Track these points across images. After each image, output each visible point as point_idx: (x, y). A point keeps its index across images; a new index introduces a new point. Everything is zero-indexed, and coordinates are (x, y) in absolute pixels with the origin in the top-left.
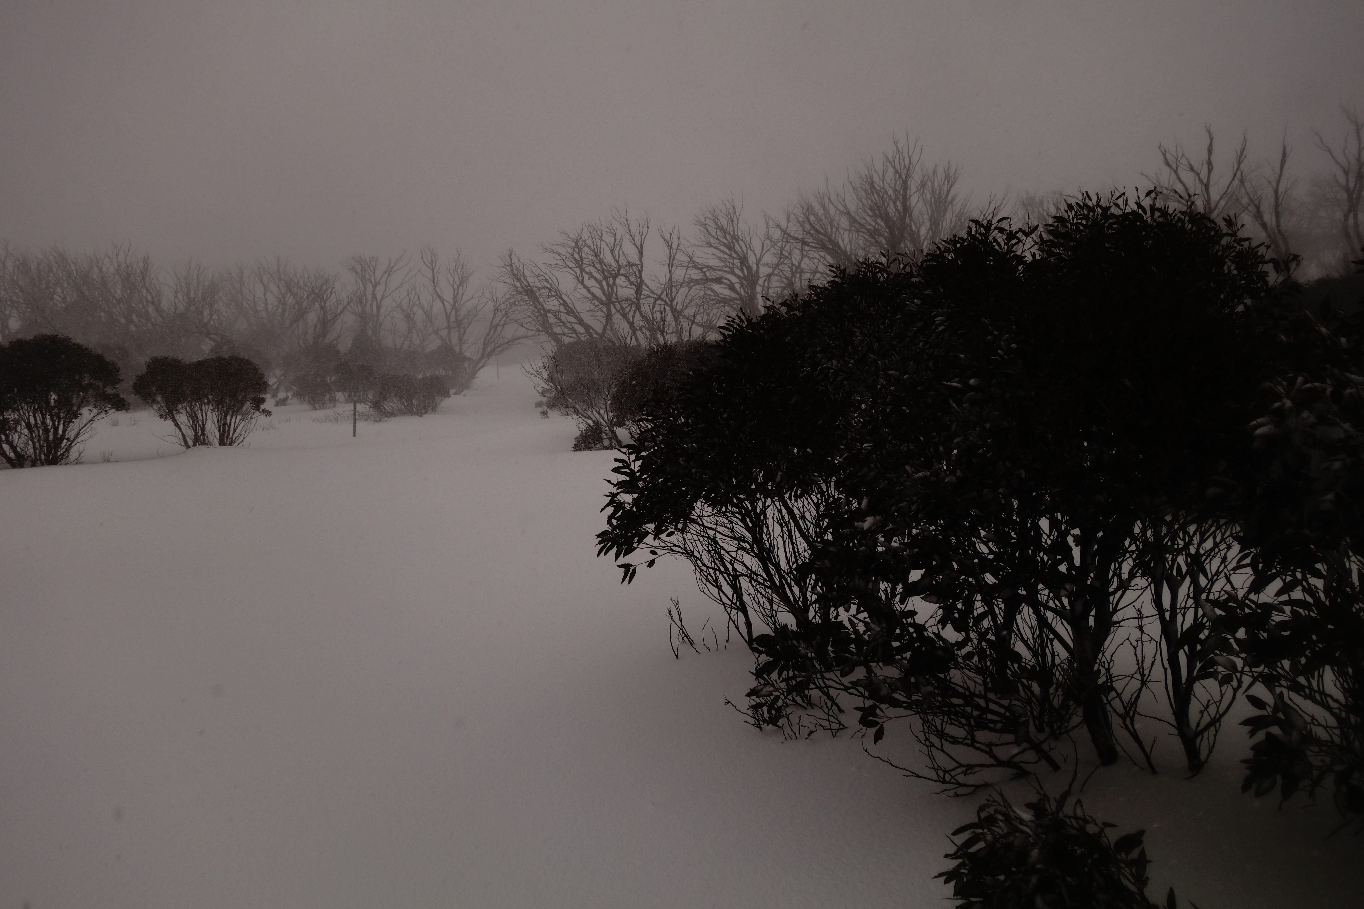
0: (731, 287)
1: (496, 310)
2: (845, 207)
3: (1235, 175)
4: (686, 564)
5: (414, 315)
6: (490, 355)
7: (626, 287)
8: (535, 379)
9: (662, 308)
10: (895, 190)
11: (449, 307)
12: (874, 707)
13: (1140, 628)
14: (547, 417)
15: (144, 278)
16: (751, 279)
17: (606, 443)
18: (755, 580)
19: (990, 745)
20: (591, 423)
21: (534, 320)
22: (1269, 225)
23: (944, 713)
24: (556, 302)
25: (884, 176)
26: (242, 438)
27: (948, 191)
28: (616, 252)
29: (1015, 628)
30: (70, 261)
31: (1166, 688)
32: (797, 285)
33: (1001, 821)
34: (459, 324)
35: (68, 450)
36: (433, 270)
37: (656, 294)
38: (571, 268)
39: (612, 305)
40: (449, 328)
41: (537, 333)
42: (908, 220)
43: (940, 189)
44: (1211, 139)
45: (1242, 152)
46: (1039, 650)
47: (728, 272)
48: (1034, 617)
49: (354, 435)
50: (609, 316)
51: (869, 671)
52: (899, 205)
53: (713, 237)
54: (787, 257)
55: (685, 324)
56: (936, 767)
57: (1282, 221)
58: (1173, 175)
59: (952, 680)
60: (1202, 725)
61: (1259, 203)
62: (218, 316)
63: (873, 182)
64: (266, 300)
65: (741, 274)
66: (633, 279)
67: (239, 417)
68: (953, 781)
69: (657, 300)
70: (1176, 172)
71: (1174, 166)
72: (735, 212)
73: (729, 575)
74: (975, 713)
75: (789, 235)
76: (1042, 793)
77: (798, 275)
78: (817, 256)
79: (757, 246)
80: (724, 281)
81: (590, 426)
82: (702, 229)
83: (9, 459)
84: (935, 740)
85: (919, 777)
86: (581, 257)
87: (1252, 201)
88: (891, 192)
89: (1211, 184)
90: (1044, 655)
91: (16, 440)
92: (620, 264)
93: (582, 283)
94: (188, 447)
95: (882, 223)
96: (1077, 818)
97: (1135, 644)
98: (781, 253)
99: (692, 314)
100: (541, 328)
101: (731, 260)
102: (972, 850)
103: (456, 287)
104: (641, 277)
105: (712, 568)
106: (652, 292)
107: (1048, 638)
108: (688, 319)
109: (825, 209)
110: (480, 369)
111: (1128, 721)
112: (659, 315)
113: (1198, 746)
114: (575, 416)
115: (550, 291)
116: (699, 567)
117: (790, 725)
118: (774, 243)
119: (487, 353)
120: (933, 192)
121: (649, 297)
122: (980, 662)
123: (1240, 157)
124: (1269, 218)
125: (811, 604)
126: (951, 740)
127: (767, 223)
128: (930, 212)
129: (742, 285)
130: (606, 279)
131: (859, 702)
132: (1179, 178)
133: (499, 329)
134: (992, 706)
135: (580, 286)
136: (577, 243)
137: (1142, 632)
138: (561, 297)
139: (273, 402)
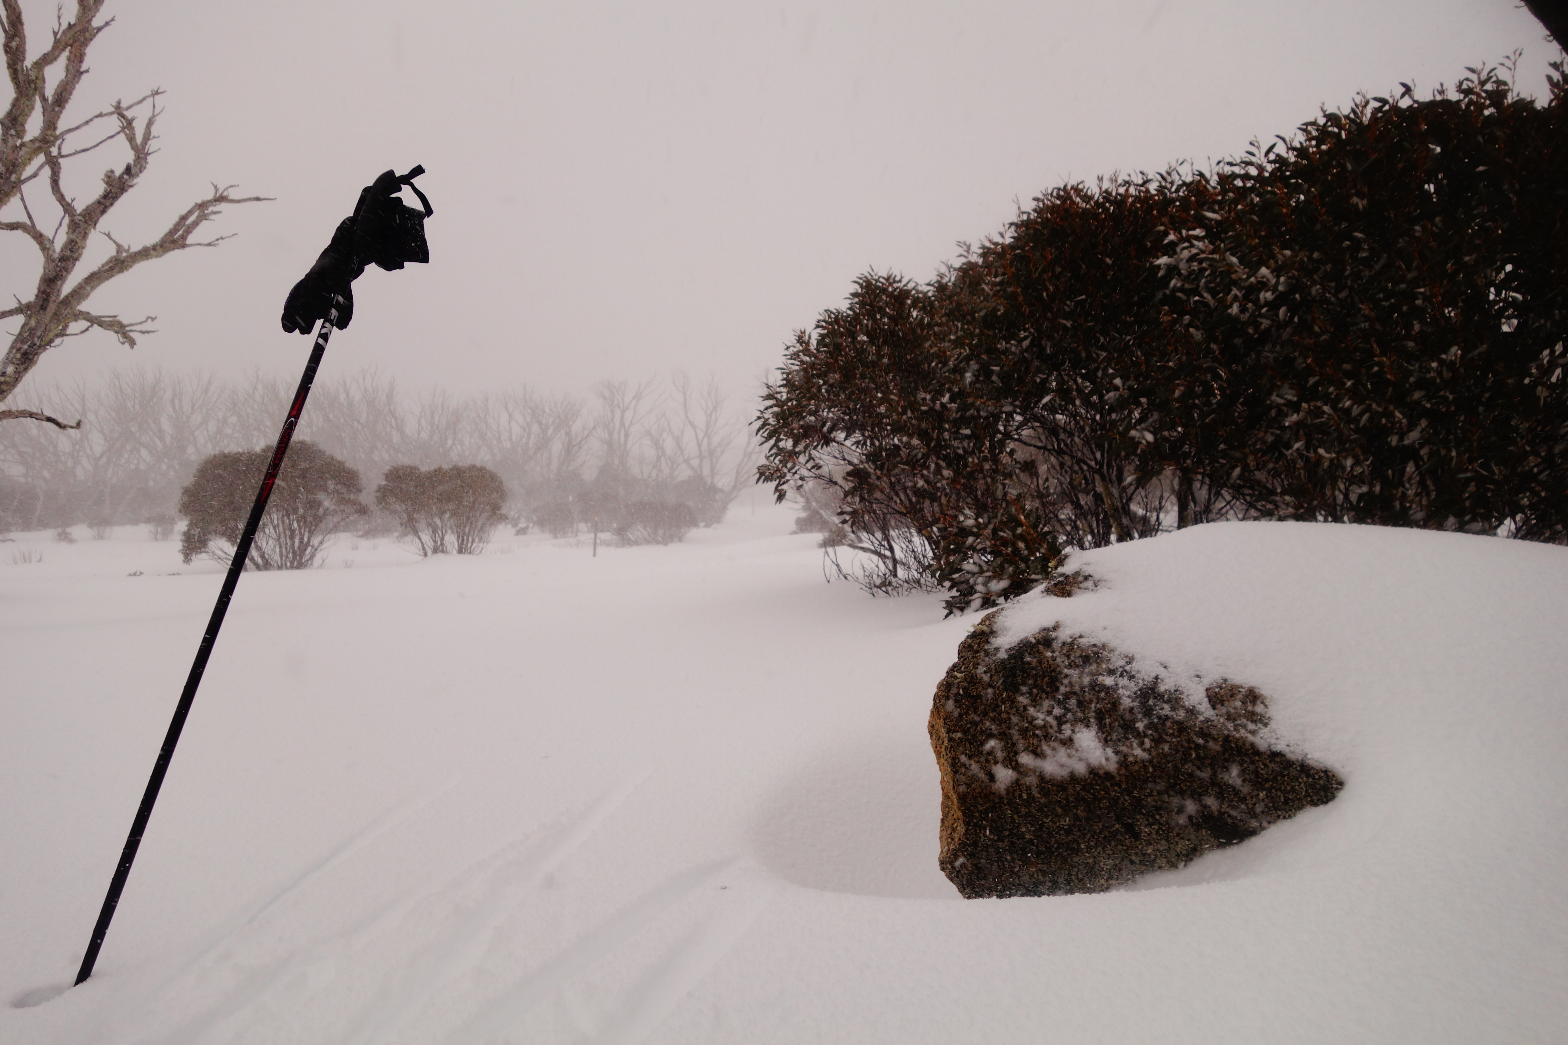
5: (663, 441)
6: (741, 487)
15: (389, 405)
26: (480, 548)
34: (711, 453)
35: (312, 556)
36: (685, 394)
40: (701, 457)
49: (594, 556)
67: (478, 530)
94: (427, 555)
119: (739, 482)
139: (514, 531)
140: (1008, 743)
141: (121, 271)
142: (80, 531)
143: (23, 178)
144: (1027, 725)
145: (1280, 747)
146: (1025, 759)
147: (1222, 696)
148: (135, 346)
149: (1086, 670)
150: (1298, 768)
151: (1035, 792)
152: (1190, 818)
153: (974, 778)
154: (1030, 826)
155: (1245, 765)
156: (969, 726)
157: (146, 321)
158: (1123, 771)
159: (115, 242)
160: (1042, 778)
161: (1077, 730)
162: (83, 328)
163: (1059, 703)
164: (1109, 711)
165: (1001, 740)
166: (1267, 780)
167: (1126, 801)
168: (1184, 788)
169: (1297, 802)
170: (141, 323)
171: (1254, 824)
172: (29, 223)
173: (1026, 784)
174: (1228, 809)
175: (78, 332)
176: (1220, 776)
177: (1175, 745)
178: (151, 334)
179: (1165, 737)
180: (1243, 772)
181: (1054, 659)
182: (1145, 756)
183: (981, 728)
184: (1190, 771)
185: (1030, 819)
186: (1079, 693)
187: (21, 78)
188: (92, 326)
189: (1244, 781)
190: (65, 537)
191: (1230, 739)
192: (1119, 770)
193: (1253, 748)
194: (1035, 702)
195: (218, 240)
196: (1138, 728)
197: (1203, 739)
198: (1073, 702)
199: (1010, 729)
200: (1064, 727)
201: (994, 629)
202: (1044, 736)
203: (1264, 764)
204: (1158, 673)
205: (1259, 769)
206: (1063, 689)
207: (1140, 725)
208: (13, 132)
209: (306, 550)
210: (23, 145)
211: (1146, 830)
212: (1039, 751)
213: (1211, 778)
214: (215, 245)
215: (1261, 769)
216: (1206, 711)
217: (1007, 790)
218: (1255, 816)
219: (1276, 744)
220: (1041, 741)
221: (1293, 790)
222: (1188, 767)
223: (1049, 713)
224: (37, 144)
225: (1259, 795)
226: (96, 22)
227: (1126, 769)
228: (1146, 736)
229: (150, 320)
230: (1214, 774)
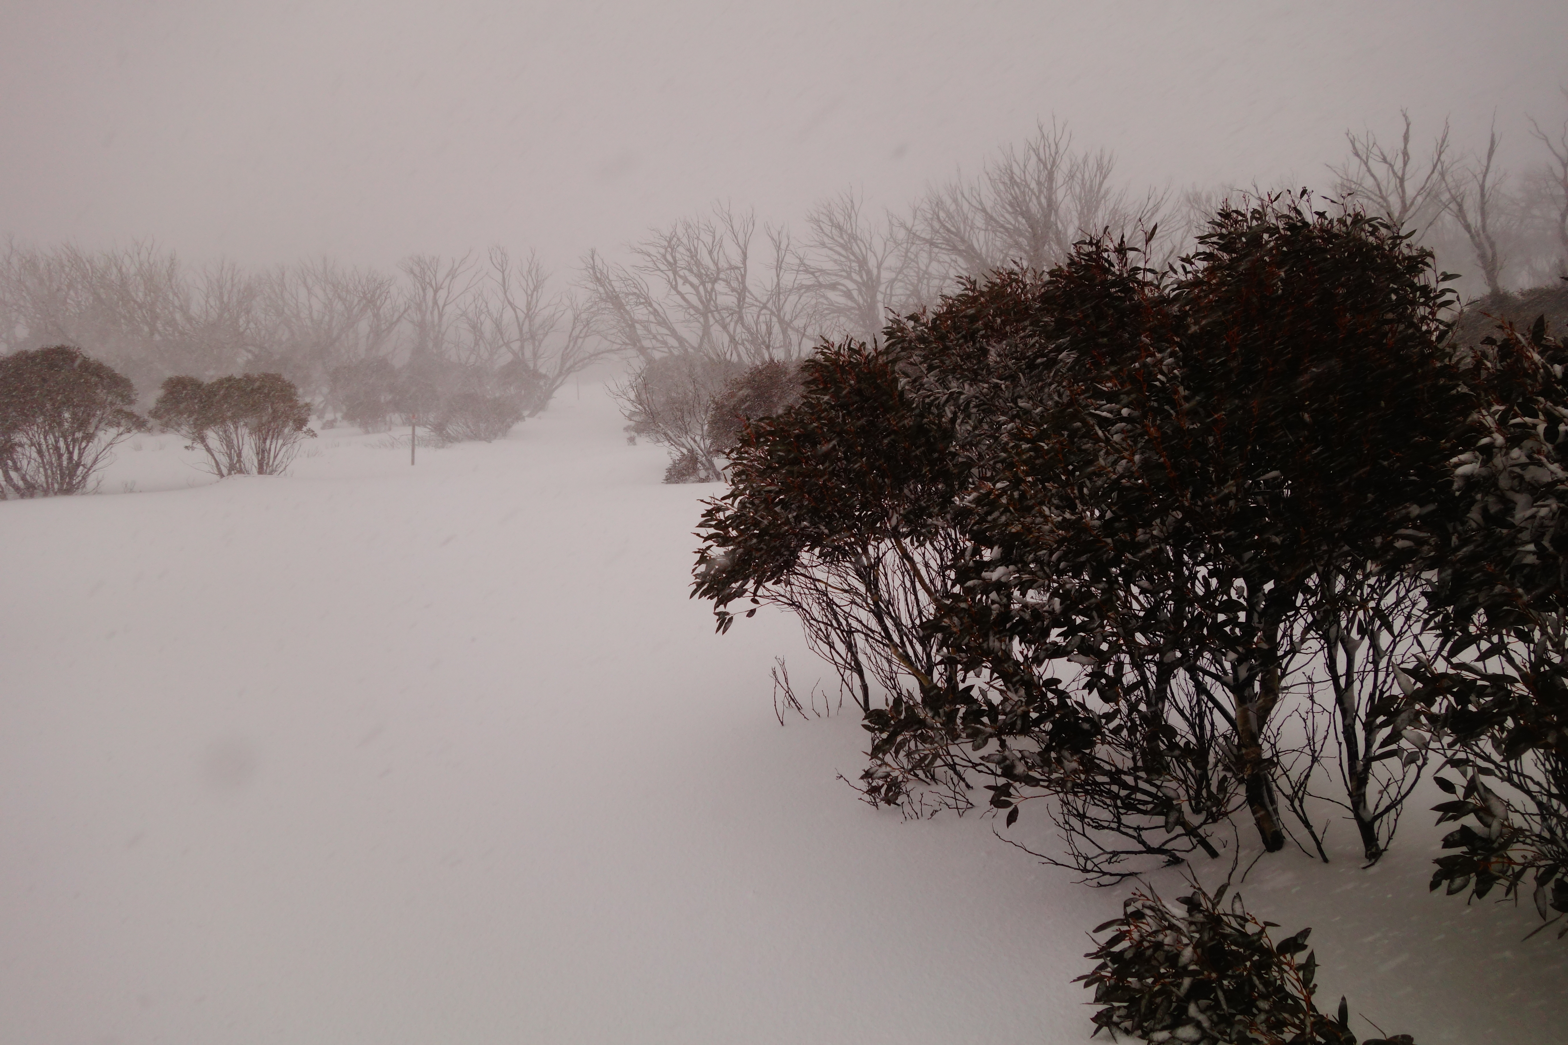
0: (848, 294)
1: (576, 318)
2: (981, 203)
3: (1435, 167)
4: (793, 616)
5: (481, 324)
6: (569, 371)
7: (726, 294)
8: (620, 400)
9: (768, 320)
10: (1039, 183)
11: (521, 316)
12: (1008, 785)
13: (1311, 698)
14: (635, 444)
15: (170, 280)
16: (870, 285)
17: (703, 474)
18: (872, 638)
19: (1138, 829)
20: (685, 451)
21: (620, 331)
22: (1473, 226)
23: (1086, 792)
24: (645, 311)
25: (1025, 166)
26: (284, 466)
27: (1101, 184)
28: (715, 254)
29: (1169, 695)
30: (85, 260)
31: (1341, 765)
32: (924, 293)
33: (1150, 916)
34: (533, 337)
35: (84, 478)
36: (503, 272)
37: (760, 302)
38: (662, 271)
39: (710, 315)
40: (522, 340)
41: (624, 347)
42: (1053, 218)
43: (1092, 181)
44: (1408, 125)
45: (1443, 141)
46: (1197, 721)
47: (845, 278)
48: (1191, 683)
49: (413, 463)
50: (706, 330)
51: (1003, 744)
52: (1044, 201)
53: (827, 235)
54: (913, 260)
55: (794, 337)
56: (1076, 853)
57: (1488, 221)
58: (1363, 167)
59: (1097, 756)
60: (1381, 809)
61: (1462, 200)
62: (256, 324)
63: (1012, 172)
64: (311, 306)
65: (860, 280)
66: (735, 284)
67: (280, 442)
68: (1096, 869)
69: (762, 309)
70: (1366, 164)
71: (1364, 158)
72: (853, 207)
73: (842, 631)
74: (1123, 793)
75: (914, 234)
76: (1197, 886)
77: (925, 281)
78: (949, 261)
79: (879, 249)
80: (840, 287)
81: (684, 455)
82: (815, 227)
83: (17, 489)
84: (1075, 823)
85: (1057, 864)
86: (674, 258)
87: (1454, 198)
88: (1033, 185)
89: (1406, 177)
90: (1202, 727)
91: (25, 467)
92: (720, 266)
93: (675, 288)
94: (222, 476)
95: (1024, 221)
96: (1235, 917)
97: (1304, 716)
98: (906, 256)
99: (802, 325)
100: (627, 341)
101: (848, 264)
102: (1116, 949)
103: (529, 292)
104: (743, 282)
105: (823, 623)
106: (756, 300)
107: (1206, 706)
108: (797, 331)
109: (957, 204)
110: (557, 388)
111: (1297, 803)
112: (764, 327)
113: (1376, 832)
114: (667, 443)
115: (638, 297)
116: (808, 621)
117: (911, 803)
118: (897, 244)
119: (565, 369)
120: (1083, 184)
121: (753, 305)
122: (1129, 736)
123: (1441, 146)
124: (1473, 218)
125: (936, 665)
126: (1094, 824)
127: (890, 222)
128: (1079, 208)
129: (860, 293)
130: (703, 283)
131: (991, 780)
132: (1369, 170)
133: (580, 341)
134: (1142, 785)
135: (673, 292)
136: (669, 242)
137: (1313, 702)
138: (651, 305)
209: (76, 469)
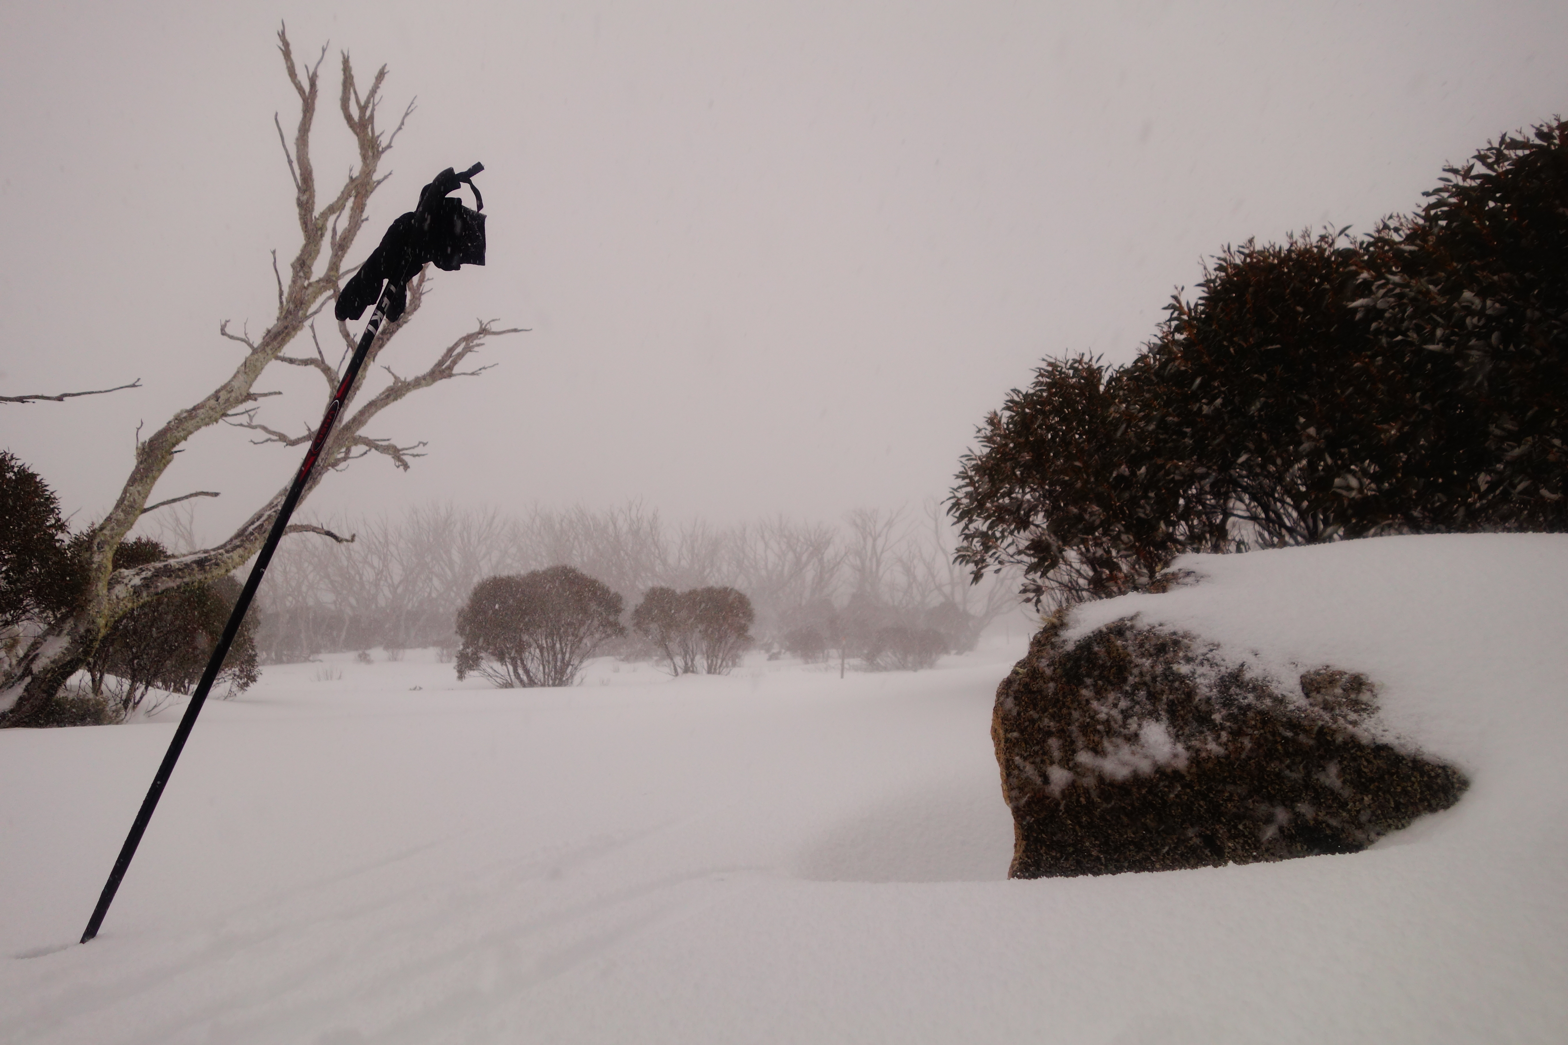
5: (915, 568)
6: (996, 611)
35: (572, 675)
36: (936, 520)
64: (766, 558)
91: (530, 664)
94: (676, 675)
110: (984, 627)
119: (992, 609)
139: (766, 656)
140: (1066, 741)
141: (395, 399)
142: (377, 653)
143: (308, 314)
144: (1088, 720)
145: (1388, 739)
146: (1084, 758)
147: (1319, 683)
148: (408, 470)
149: (1161, 659)
150: (1410, 764)
151: (1094, 795)
152: (1281, 829)
153: (1028, 781)
154: (1093, 839)
155: (1345, 763)
156: (1027, 724)
157: (418, 445)
158: (1194, 770)
159: (393, 374)
160: (1101, 779)
161: (1145, 723)
162: (362, 452)
163: (1126, 694)
164: (1183, 702)
165: (1060, 737)
166: (1372, 780)
167: (1202, 807)
168: (1272, 792)
169: (1410, 808)
170: (413, 448)
171: (1360, 835)
172: (319, 358)
173: (1083, 786)
174: (1327, 818)
175: (358, 455)
176: (1315, 777)
177: (1257, 738)
178: (421, 457)
179: (1245, 729)
180: (1342, 772)
181: (1125, 647)
182: (1221, 751)
183: (1039, 726)
184: (1277, 770)
185: (1093, 830)
186: (1150, 683)
187: (310, 227)
188: (370, 450)
189: (1344, 782)
190: (364, 658)
191: (1325, 730)
192: (1189, 767)
193: (1352, 741)
194: (1100, 694)
195: (480, 369)
196: (1215, 719)
197: (1291, 731)
198: (1142, 694)
199: (1069, 725)
200: (1130, 721)
201: (1065, 621)
202: (1106, 731)
203: (1367, 760)
204: (1245, 660)
205: (1362, 767)
206: (1131, 680)
207: (1217, 717)
208: (301, 274)
209: (567, 669)
210: (310, 285)
211: (1230, 844)
212: (1100, 749)
213: (1304, 780)
214: (477, 374)
215: (1365, 767)
216: (1297, 699)
217: (1063, 792)
218: (1360, 826)
219: (1382, 736)
220: (1102, 737)
221: (1405, 792)
222: (1274, 766)
223: (1115, 705)
224: (322, 284)
225: (1363, 799)
226: (376, 177)
227: (1197, 766)
228: (1223, 728)
229: (421, 445)
230: (1308, 774)
